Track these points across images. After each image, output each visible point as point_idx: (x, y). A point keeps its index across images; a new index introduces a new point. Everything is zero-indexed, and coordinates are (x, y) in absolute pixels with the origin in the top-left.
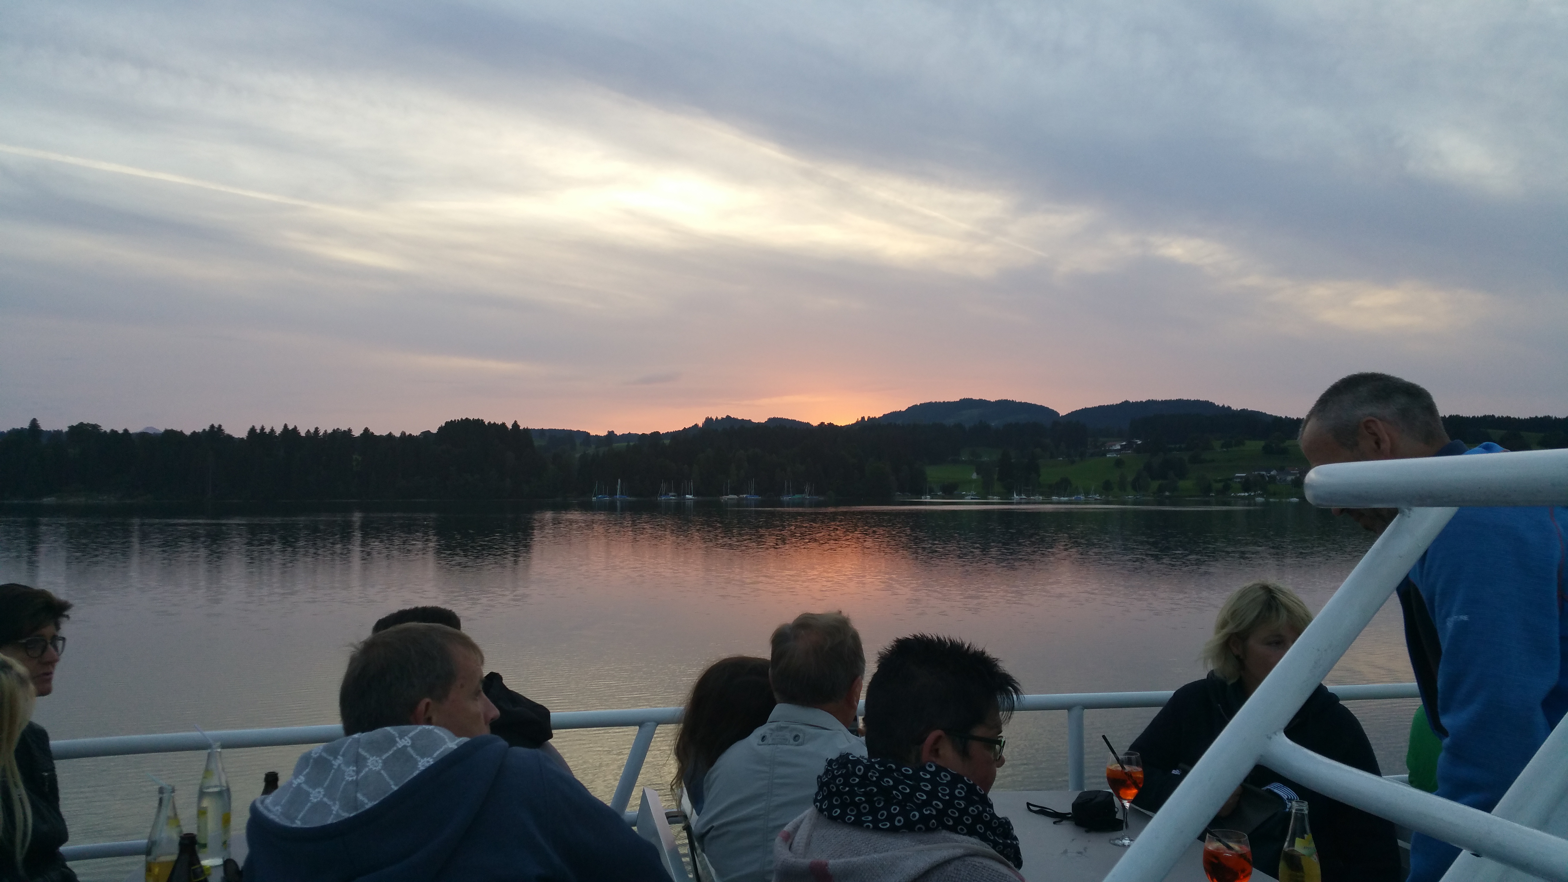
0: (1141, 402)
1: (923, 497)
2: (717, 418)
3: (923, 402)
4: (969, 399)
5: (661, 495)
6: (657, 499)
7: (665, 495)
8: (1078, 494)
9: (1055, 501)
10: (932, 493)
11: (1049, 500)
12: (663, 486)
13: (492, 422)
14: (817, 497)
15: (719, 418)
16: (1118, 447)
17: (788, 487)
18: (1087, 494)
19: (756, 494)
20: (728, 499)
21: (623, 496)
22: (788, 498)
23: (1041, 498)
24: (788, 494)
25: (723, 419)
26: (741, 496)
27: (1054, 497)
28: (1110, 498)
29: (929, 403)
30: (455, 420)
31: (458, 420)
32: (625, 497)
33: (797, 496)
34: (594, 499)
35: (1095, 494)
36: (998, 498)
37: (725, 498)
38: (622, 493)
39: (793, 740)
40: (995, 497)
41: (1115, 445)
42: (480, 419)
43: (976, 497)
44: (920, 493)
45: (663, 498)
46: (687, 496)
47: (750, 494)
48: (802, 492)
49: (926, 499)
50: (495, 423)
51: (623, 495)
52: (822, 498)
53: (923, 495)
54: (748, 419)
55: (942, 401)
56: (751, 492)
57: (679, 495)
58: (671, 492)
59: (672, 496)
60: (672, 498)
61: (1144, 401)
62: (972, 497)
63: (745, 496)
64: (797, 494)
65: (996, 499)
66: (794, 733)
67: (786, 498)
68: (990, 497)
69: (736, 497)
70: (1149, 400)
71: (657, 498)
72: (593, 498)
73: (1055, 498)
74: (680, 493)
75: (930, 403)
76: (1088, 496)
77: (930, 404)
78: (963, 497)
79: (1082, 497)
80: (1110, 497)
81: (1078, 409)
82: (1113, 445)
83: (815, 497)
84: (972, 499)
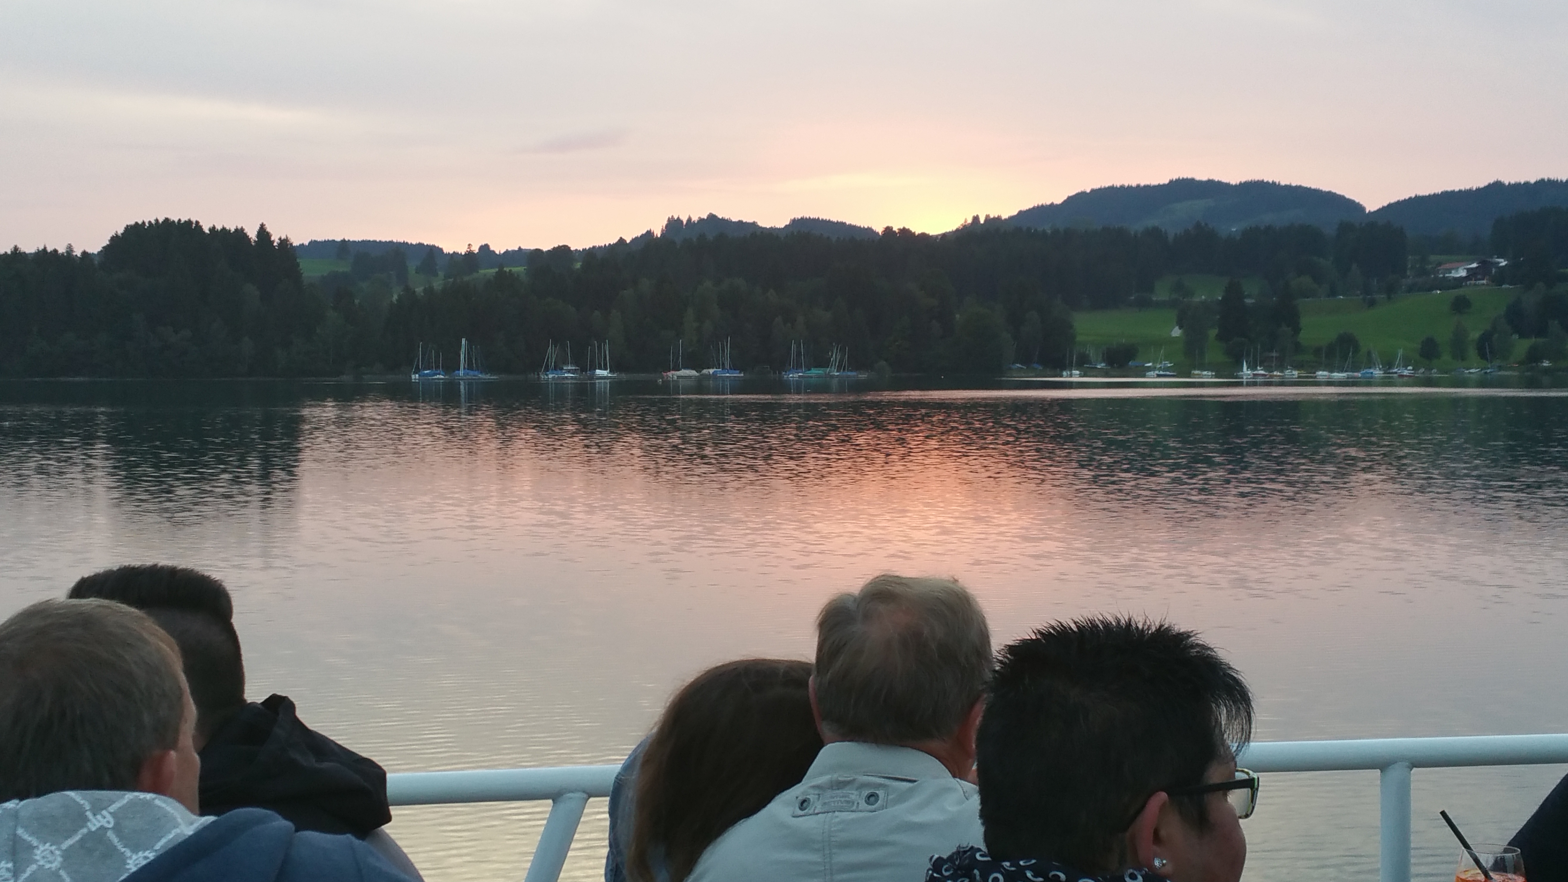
0: (1527, 184)
1: (1065, 373)
2: (689, 220)
3: (1097, 186)
4: (1187, 179)
5: (547, 369)
6: (539, 378)
7: (555, 369)
8: (1370, 364)
9: (1320, 379)
10: (1084, 364)
11: (1311, 377)
12: (552, 352)
13: (219, 227)
14: (854, 374)
15: (695, 219)
16: (1463, 273)
17: (799, 354)
18: (1388, 365)
19: (734, 368)
20: (678, 377)
21: (471, 373)
22: (796, 375)
23: (1296, 373)
24: (798, 367)
25: (701, 220)
26: (705, 371)
27: (1320, 373)
28: (1435, 374)
29: (1109, 188)
30: (144, 223)
31: (150, 222)
32: (476, 373)
33: (814, 372)
34: (415, 377)
35: (1406, 367)
36: (1210, 373)
37: (673, 375)
38: (470, 367)
39: (866, 801)
40: (1205, 373)
41: (1457, 269)
42: (194, 220)
43: (1168, 373)
44: (1059, 364)
45: (550, 376)
46: (598, 372)
47: (723, 368)
48: (822, 363)
49: (1071, 376)
50: (224, 229)
51: (472, 370)
52: (863, 376)
53: (1065, 370)
54: (750, 221)
55: (1134, 184)
56: (723, 364)
57: (583, 369)
58: (566, 363)
59: (569, 371)
60: (569, 374)
61: (1533, 181)
62: (1161, 373)
63: (711, 371)
64: (816, 367)
65: (1207, 376)
66: (866, 792)
67: (793, 376)
68: (1196, 372)
69: (693, 373)
70: (1543, 180)
71: (538, 375)
72: (413, 377)
73: (1322, 374)
74: (585, 365)
75: (1112, 189)
76: (1390, 368)
77: (1111, 191)
78: (1142, 372)
79: (1378, 373)
80: (1435, 370)
81: (1402, 198)
82: (1453, 269)
83: (849, 373)
84: (1159, 376)
